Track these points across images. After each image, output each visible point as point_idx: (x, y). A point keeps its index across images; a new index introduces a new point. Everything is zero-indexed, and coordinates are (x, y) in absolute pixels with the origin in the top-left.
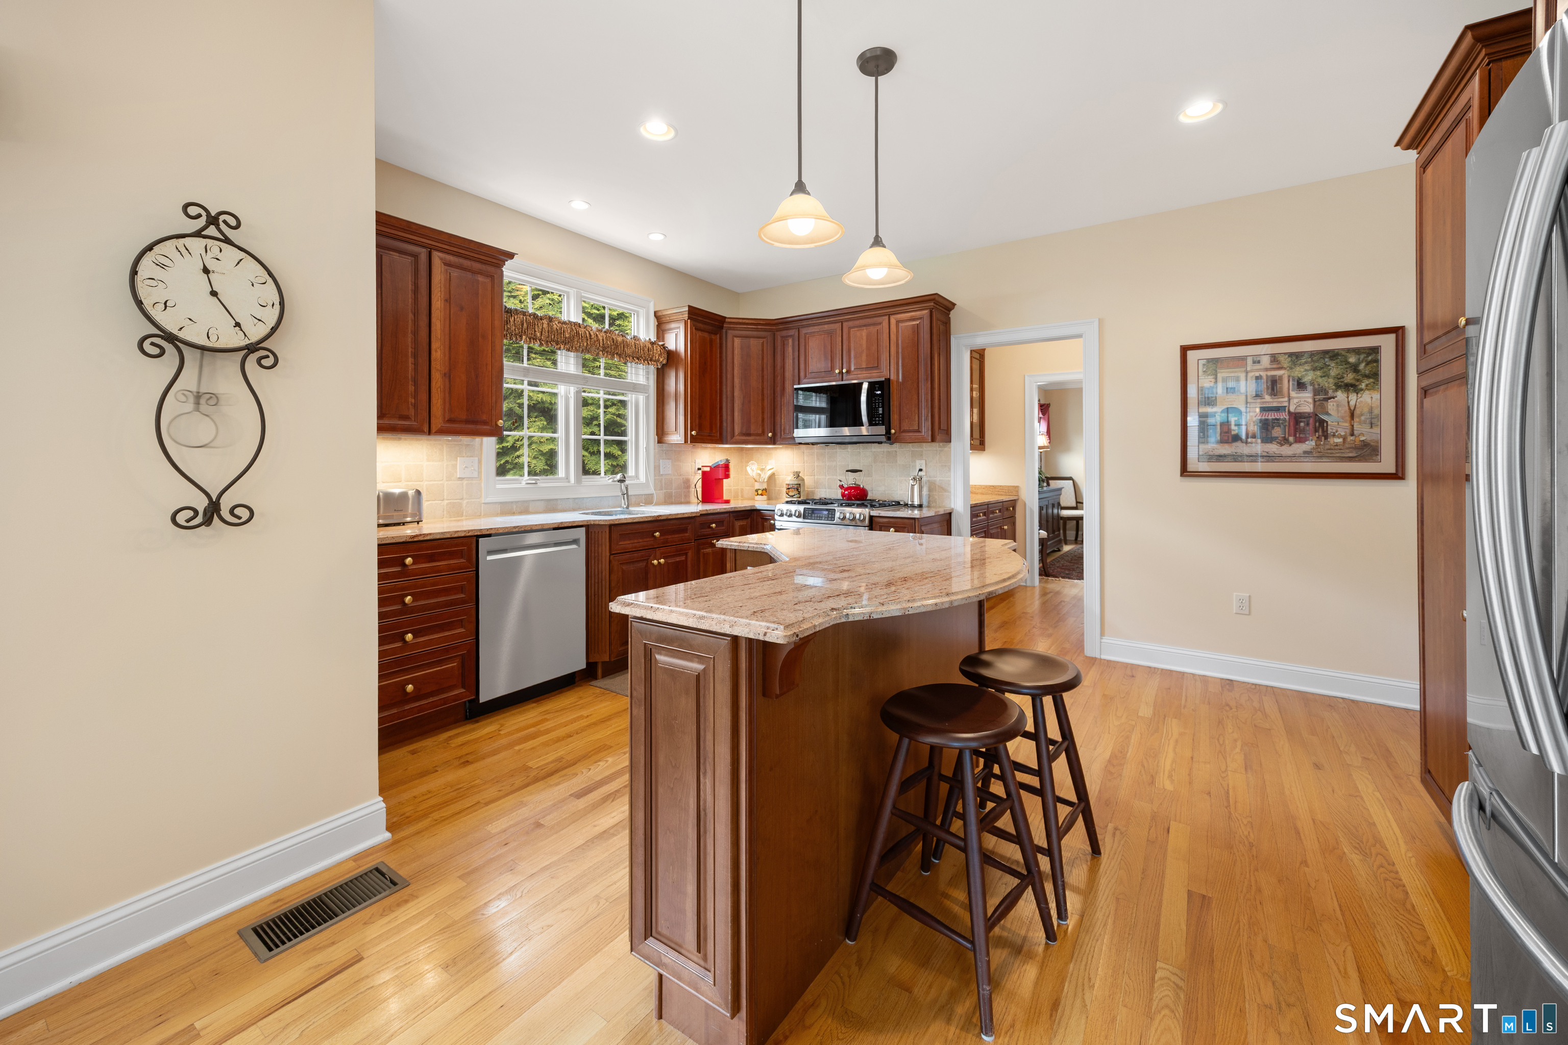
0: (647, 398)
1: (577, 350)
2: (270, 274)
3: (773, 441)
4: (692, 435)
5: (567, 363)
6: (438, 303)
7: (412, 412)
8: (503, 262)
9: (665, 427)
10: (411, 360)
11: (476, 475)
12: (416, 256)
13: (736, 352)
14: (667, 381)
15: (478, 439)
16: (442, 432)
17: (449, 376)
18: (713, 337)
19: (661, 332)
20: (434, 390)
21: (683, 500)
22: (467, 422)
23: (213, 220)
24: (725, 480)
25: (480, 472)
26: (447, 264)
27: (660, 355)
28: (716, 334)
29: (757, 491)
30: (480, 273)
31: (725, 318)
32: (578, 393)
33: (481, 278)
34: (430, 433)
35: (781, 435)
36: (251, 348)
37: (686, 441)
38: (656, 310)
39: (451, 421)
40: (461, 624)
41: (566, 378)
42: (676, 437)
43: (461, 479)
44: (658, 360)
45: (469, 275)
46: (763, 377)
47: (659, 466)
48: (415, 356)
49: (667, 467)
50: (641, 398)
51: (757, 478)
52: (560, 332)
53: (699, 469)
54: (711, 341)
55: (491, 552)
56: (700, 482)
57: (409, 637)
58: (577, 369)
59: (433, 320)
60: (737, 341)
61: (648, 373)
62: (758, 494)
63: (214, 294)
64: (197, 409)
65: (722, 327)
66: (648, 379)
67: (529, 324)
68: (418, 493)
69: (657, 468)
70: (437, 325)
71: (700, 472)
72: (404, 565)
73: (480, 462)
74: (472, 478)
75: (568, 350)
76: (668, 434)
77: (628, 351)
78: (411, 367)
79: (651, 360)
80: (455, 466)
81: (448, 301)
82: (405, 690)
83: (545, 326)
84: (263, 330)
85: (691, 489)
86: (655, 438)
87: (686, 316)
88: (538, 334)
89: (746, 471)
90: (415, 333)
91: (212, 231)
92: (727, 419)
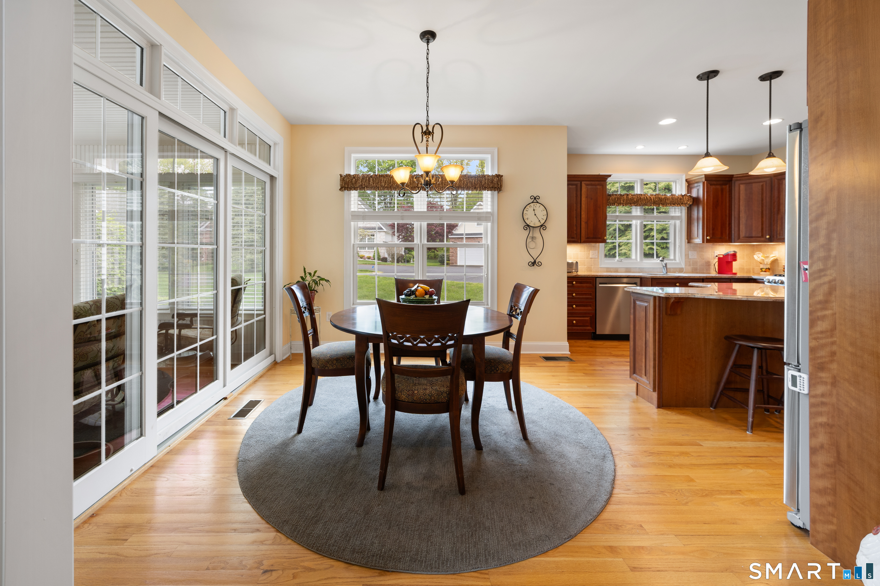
0: (681, 222)
1: (640, 205)
2: (545, 208)
3: (771, 240)
4: (707, 239)
5: (636, 211)
6: (583, 199)
7: (575, 236)
8: (607, 179)
9: (692, 235)
10: (575, 219)
11: (597, 257)
12: (576, 185)
13: (741, 192)
14: (692, 213)
15: (598, 244)
16: (585, 242)
17: (587, 223)
18: (724, 187)
19: (690, 189)
20: (582, 228)
21: (705, 272)
22: (593, 238)
23: (535, 198)
24: (734, 262)
25: (598, 256)
26: (587, 185)
27: (688, 201)
28: (726, 185)
29: (761, 269)
30: (598, 185)
31: (733, 175)
32: (641, 223)
33: (598, 187)
34: (581, 242)
35: (777, 237)
36: (541, 226)
37: (703, 242)
38: (687, 178)
39: (587, 238)
40: (590, 306)
41: (636, 217)
42: (698, 240)
43: (591, 258)
44: (687, 203)
45: (594, 187)
46: (762, 204)
47: (688, 255)
48: (576, 218)
49: (693, 255)
50: (678, 222)
51: (762, 262)
52: (632, 199)
53: (717, 256)
54: (722, 190)
55: (601, 284)
56: (717, 263)
57: (574, 306)
58: (641, 213)
59: (582, 205)
60: (742, 187)
61: (681, 210)
62: (762, 271)
63: (535, 215)
64: (532, 241)
65: (731, 180)
66: (681, 213)
67: (618, 198)
68: (577, 262)
69: (687, 255)
70: (583, 206)
71: (717, 258)
72: (573, 284)
73: (598, 252)
74: (595, 258)
75: (636, 206)
76: (693, 239)
77: (668, 202)
78: (575, 221)
79: (682, 204)
80: (589, 254)
81: (587, 197)
82: (573, 322)
83: (625, 198)
84: (543, 221)
85: (711, 267)
86: (685, 241)
87: (704, 180)
88: (622, 202)
89: (753, 257)
90: (576, 210)
91: (535, 201)
92: (735, 230)
